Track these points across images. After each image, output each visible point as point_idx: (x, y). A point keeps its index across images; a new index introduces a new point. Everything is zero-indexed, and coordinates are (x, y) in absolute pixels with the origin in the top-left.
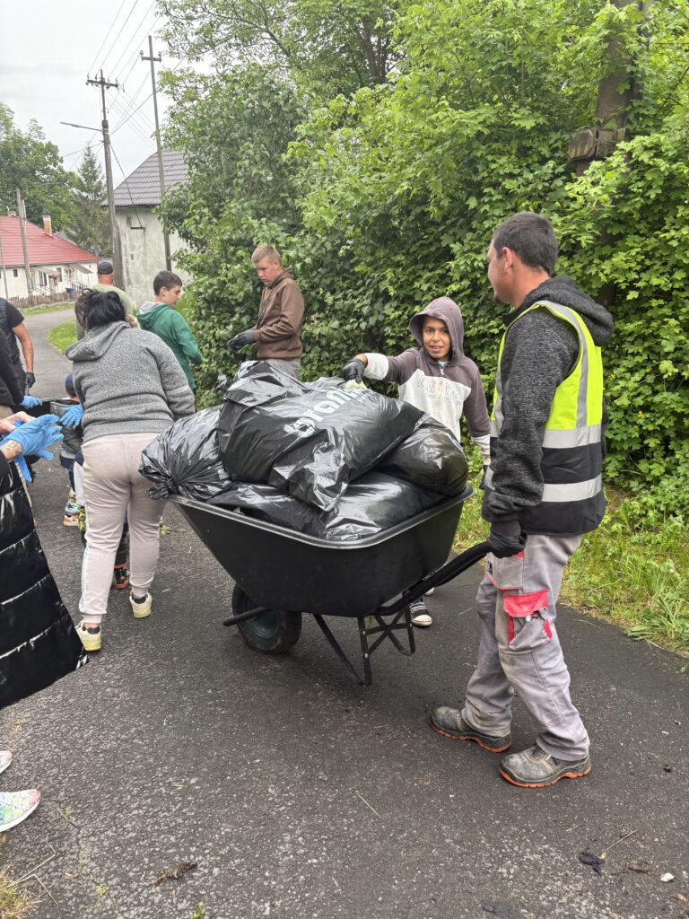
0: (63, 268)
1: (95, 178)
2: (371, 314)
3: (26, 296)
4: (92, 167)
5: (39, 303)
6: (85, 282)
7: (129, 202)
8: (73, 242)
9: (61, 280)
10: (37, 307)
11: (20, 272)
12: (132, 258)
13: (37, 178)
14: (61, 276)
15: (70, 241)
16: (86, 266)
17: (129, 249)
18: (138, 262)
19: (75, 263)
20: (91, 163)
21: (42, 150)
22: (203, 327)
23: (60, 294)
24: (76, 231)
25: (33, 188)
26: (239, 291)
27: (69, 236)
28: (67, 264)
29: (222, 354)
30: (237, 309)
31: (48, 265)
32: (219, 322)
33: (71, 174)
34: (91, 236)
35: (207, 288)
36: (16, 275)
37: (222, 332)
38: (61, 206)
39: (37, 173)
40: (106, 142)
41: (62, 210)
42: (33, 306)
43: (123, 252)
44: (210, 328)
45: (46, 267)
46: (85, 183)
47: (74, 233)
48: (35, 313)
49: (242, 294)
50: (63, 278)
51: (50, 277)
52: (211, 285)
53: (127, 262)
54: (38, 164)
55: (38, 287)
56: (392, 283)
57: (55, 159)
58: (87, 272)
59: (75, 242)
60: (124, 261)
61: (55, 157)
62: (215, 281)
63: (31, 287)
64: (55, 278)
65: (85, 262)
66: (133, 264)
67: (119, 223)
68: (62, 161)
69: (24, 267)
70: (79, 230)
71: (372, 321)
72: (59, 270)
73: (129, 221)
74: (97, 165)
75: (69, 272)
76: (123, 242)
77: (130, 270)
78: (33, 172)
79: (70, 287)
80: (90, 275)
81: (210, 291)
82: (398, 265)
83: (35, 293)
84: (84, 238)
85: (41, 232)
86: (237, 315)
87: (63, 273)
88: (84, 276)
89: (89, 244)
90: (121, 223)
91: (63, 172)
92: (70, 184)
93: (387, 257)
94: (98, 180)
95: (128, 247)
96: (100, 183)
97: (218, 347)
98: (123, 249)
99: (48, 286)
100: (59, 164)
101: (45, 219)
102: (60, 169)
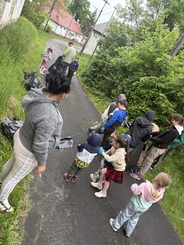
0: (75, 33)
1: (94, 16)
2: (115, 80)
3: (64, 36)
4: (95, 14)
5: (66, 39)
6: (78, 39)
7: (97, 30)
8: (81, 29)
9: (73, 36)
10: (65, 39)
11: (66, 29)
12: (90, 42)
13: (82, 8)
14: (74, 35)
15: (80, 28)
16: (80, 36)
17: (91, 40)
18: (91, 43)
19: (79, 34)
20: (95, 13)
21: (87, 3)
22: (91, 67)
23: (71, 39)
24: (83, 26)
25: (80, 10)
26: (100, 64)
27: (81, 26)
28: (77, 33)
29: (91, 73)
30: (98, 67)
31: (73, 31)
32: (94, 67)
33: (90, 12)
34: (86, 29)
35: (95, 61)
36: (65, 29)
37: (93, 69)
38: (83, 18)
39: (83, 7)
40: (100, 15)
41: (83, 19)
42: (64, 39)
43: (89, 40)
44: (92, 68)
45: (72, 31)
46: (92, 17)
47: (82, 26)
48: (64, 41)
49: (100, 65)
50: (74, 36)
51: (71, 34)
52: (97, 61)
53: (89, 42)
54: (84, 5)
55: (68, 35)
56: (120, 77)
57: (88, 6)
58: (80, 37)
59: (82, 29)
60: (88, 42)
61: (89, 6)
62: (97, 60)
63: (66, 34)
64: (72, 35)
65: (81, 35)
66: (90, 43)
67: (92, 33)
68: (90, 8)
69: (67, 29)
70: (84, 27)
71: (115, 81)
72: (74, 33)
73: (94, 34)
74: (96, 14)
75: (76, 35)
76: (91, 37)
77: (88, 44)
78: (82, 6)
79: (74, 39)
80: (80, 38)
81: (96, 62)
82: (123, 75)
83: (66, 36)
84: (84, 29)
85: (75, 22)
86: (97, 68)
87: (75, 35)
88: (79, 38)
89: (84, 31)
90: (93, 33)
91: (88, 10)
92: (88, 14)
93: (122, 73)
94: (95, 17)
95: (91, 39)
96: (95, 18)
97: (91, 71)
98: (90, 39)
99: (70, 36)
100: (89, 8)
101: (78, 20)
102: (88, 9)
